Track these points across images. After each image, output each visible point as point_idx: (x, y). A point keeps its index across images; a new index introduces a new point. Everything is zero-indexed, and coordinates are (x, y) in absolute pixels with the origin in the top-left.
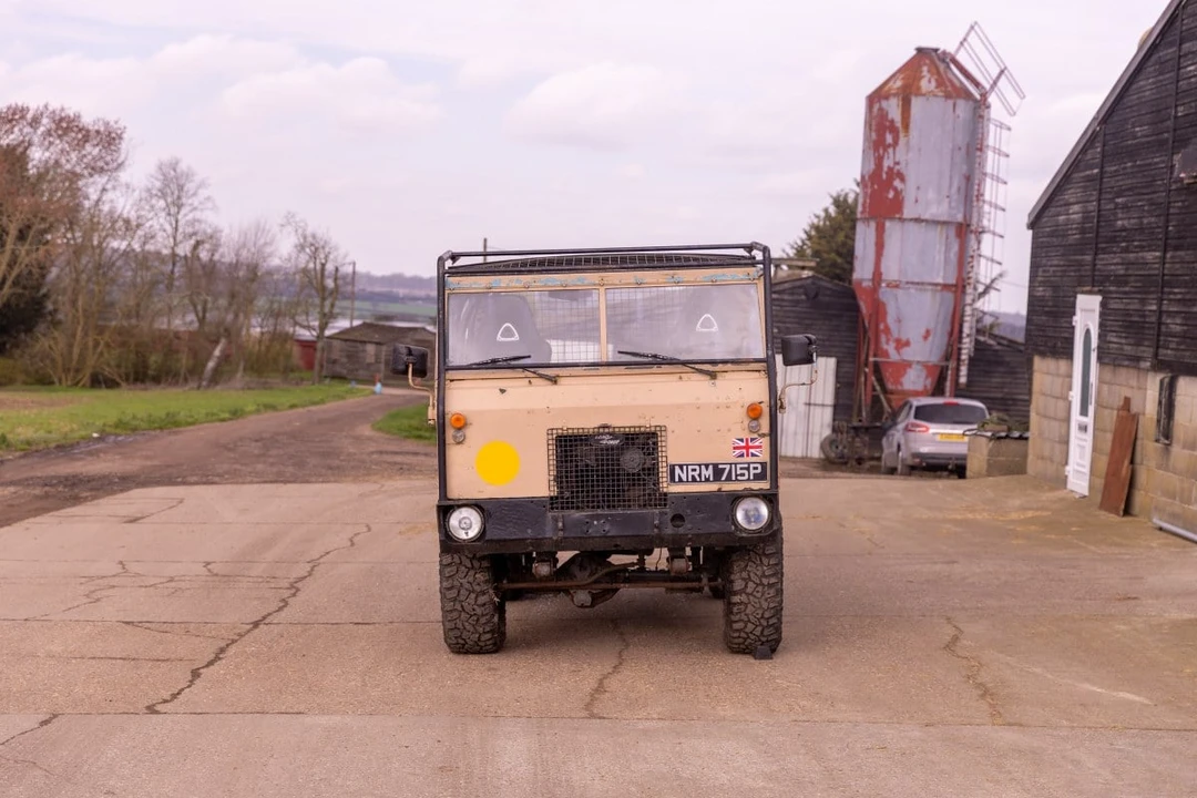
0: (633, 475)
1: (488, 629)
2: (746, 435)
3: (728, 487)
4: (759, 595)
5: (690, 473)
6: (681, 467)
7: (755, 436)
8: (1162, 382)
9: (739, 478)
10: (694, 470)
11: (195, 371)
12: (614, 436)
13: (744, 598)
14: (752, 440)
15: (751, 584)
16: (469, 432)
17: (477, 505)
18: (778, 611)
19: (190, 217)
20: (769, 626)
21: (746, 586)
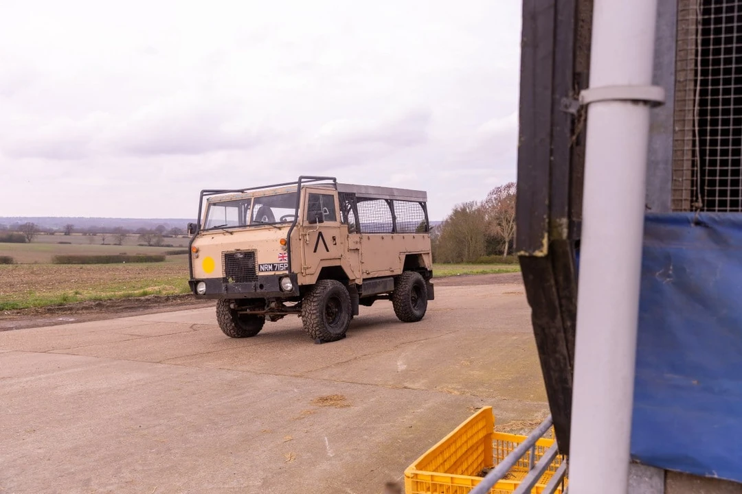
1: (231, 328)
2: (283, 252)
3: (277, 273)
4: (310, 318)
6: (262, 265)
9: (281, 269)
10: (266, 266)
12: (241, 253)
13: (305, 319)
14: (285, 254)
15: (307, 313)
16: (200, 254)
20: (316, 330)
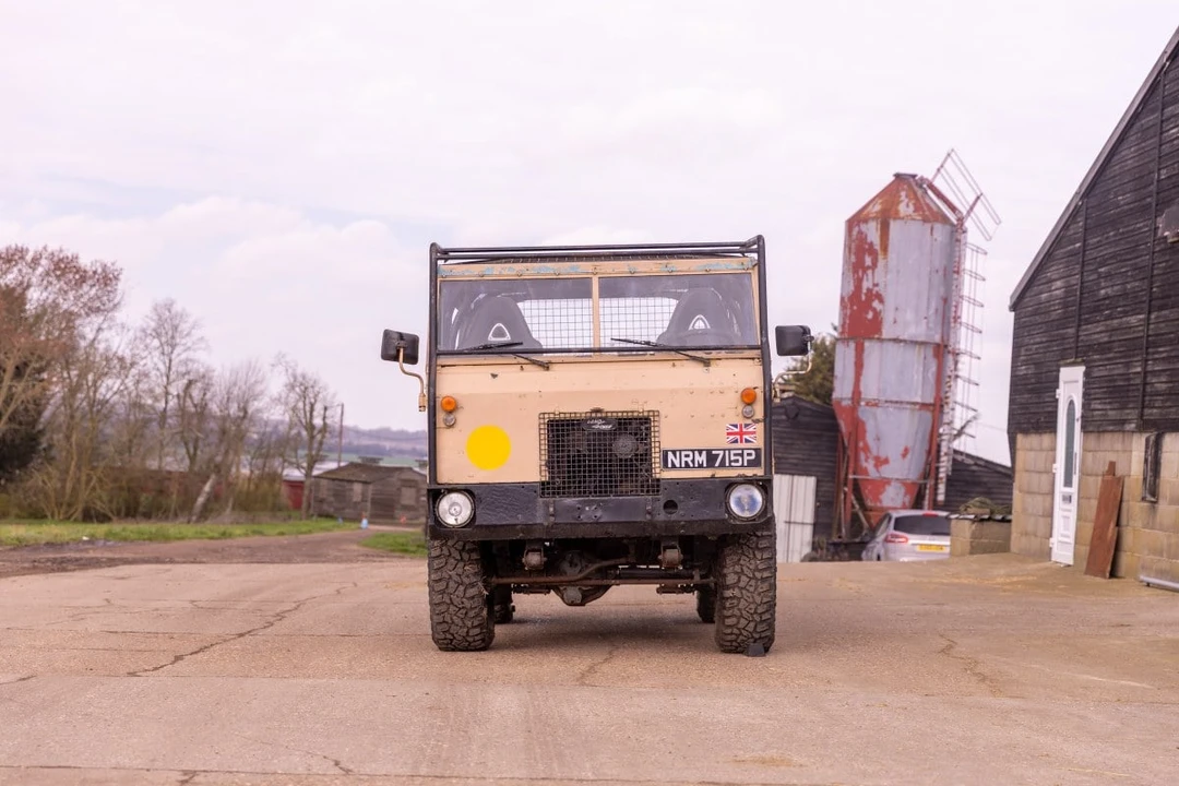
0: (626, 460)
1: (476, 623)
2: (740, 421)
3: (722, 473)
4: (752, 589)
5: (684, 459)
6: (674, 452)
7: (749, 421)
8: (1147, 440)
9: (733, 464)
10: (687, 456)
11: (185, 507)
12: (606, 420)
13: (736, 592)
14: (746, 425)
15: (744, 578)
16: (460, 416)
17: (467, 490)
18: (772, 605)
19: (183, 356)
20: (762, 621)
21: (739, 581)
